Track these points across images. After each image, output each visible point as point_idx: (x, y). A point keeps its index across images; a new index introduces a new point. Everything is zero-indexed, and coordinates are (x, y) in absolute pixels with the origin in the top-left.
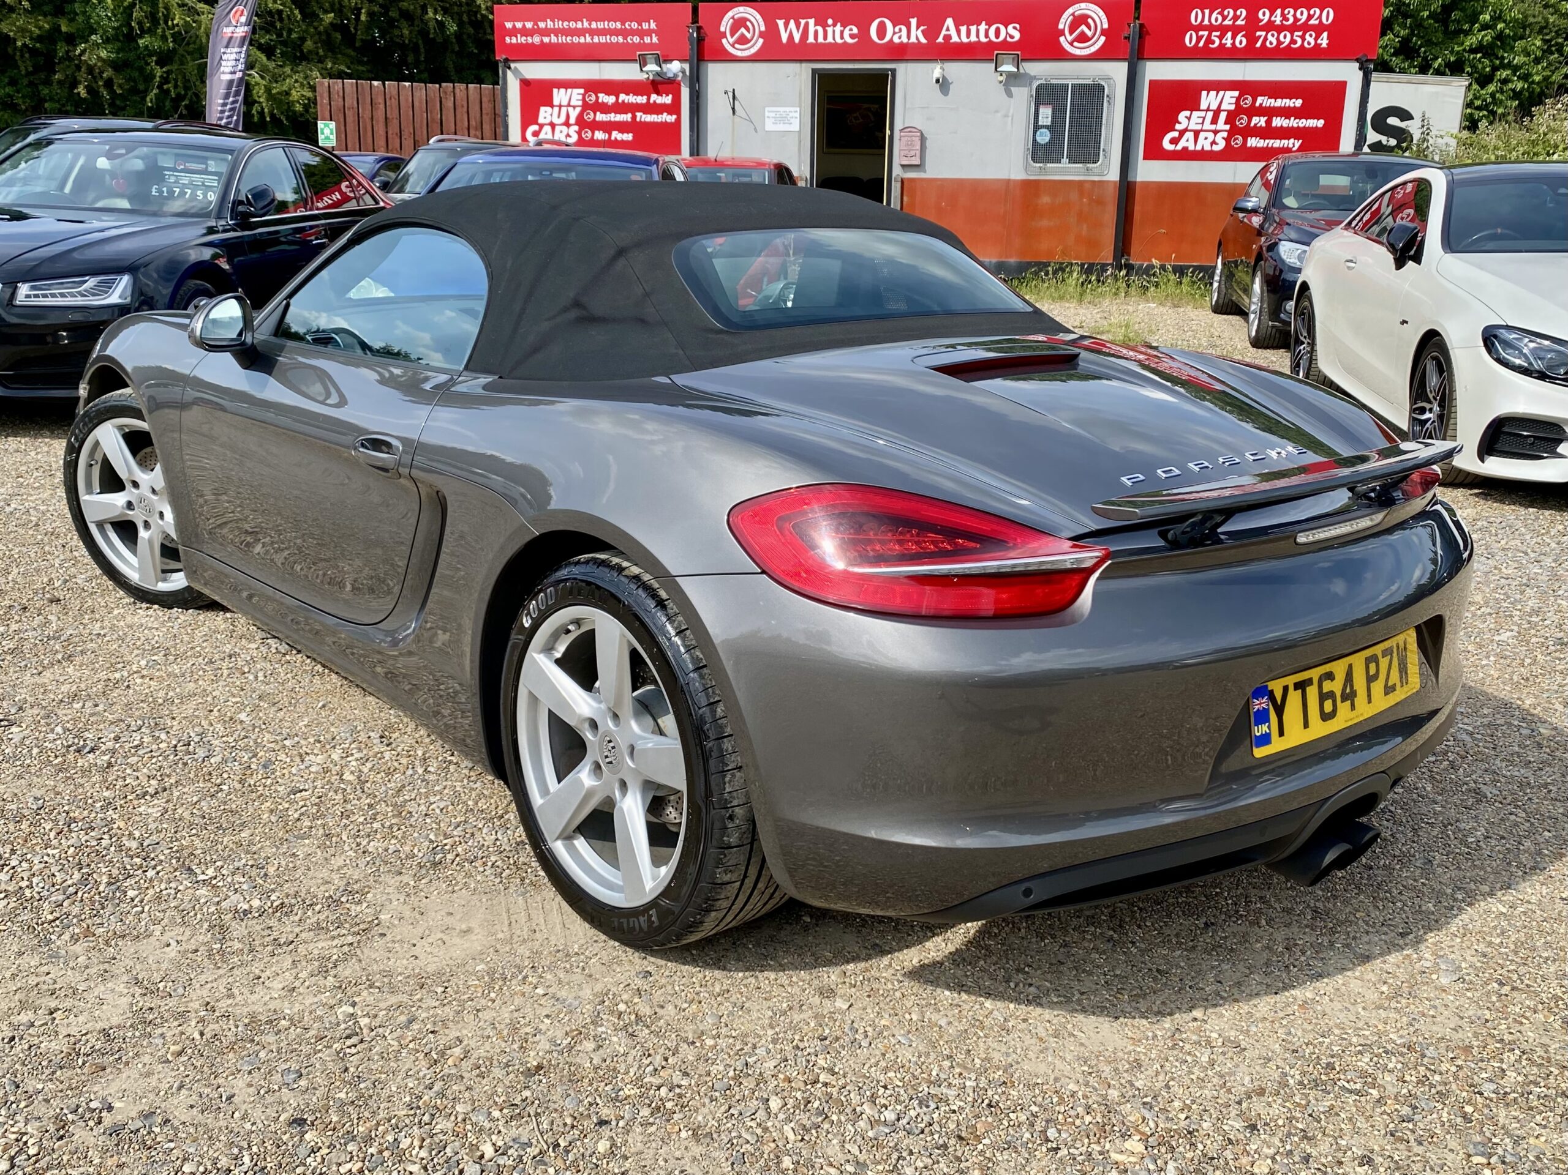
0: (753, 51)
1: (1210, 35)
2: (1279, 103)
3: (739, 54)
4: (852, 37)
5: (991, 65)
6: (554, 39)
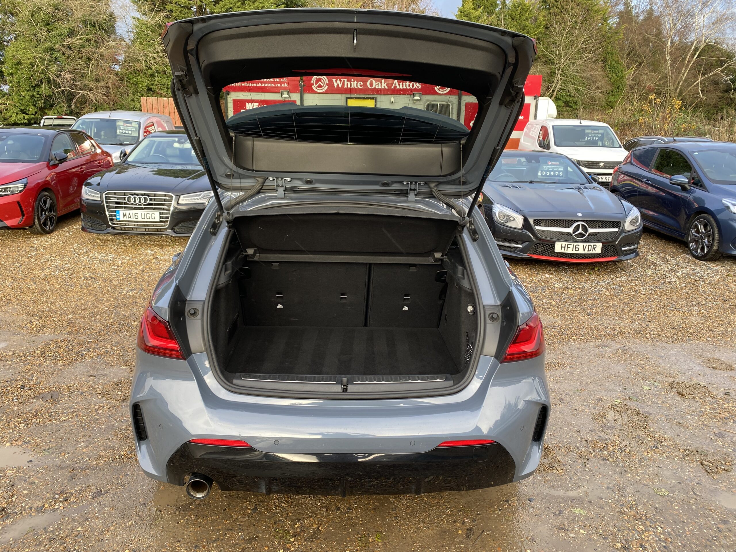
0: (324, 90)
3: (319, 91)
4: (361, 86)
5: (412, 96)
6: (247, 84)
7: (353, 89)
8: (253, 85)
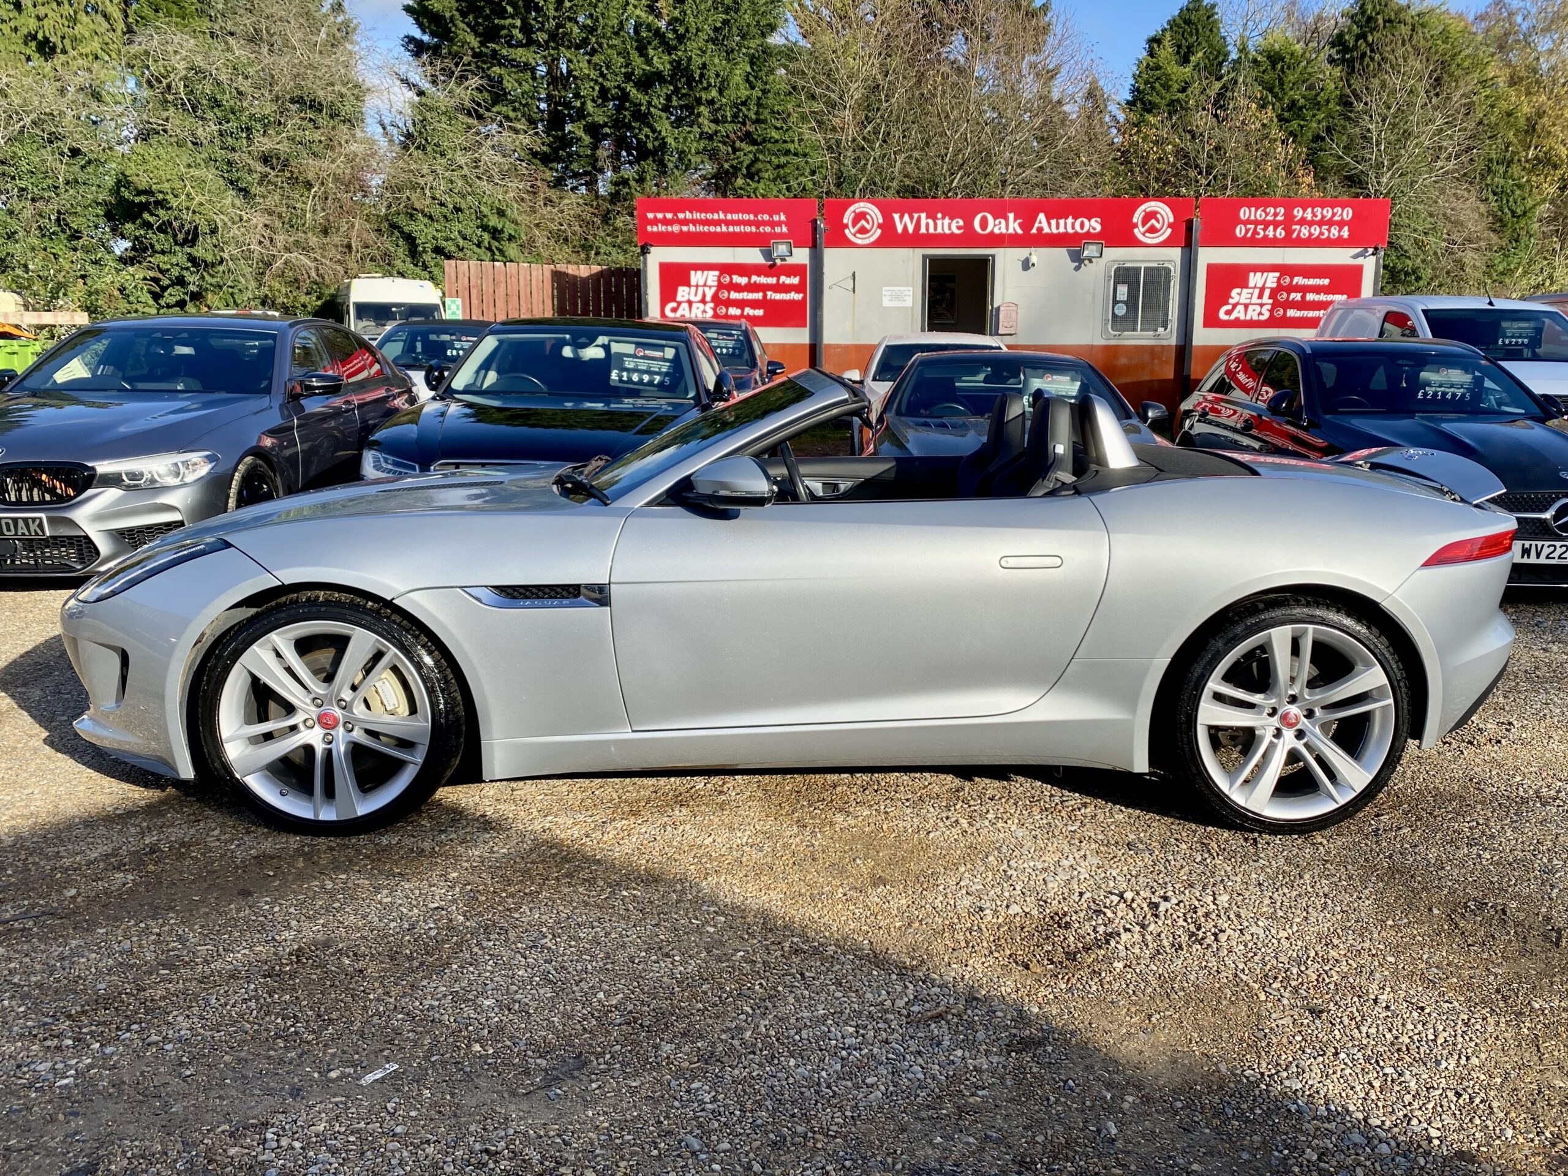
0: (872, 239)
1: (1255, 229)
2: (1312, 282)
3: (859, 242)
5: (1079, 251)
6: (692, 228)
7: (939, 235)
8: (706, 228)
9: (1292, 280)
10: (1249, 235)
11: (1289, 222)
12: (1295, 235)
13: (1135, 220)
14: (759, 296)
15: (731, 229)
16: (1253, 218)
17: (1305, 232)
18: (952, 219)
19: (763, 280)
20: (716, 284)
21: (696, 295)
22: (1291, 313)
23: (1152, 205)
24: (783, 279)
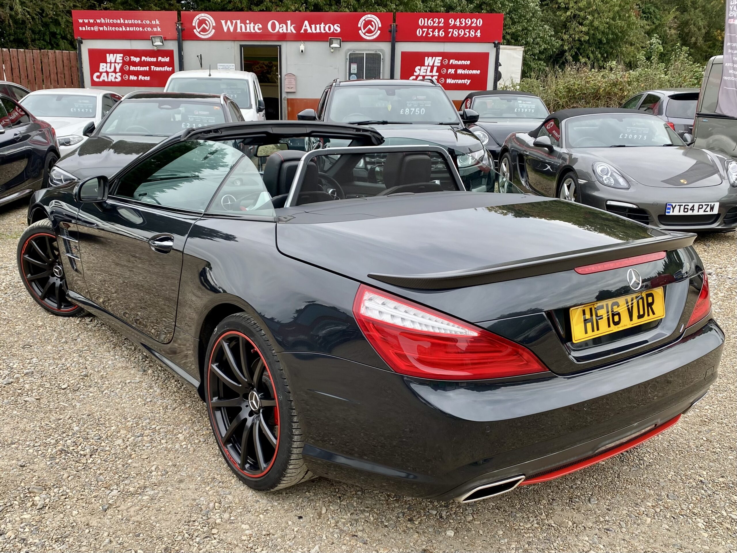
0: (210, 36)
1: (428, 31)
2: (460, 63)
3: (203, 37)
4: (259, 29)
5: (327, 44)
6: (105, 28)
7: (248, 32)
8: (113, 28)
9: (449, 62)
10: (424, 35)
11: (447, 27)
12: (450, 35)
13: (359, 26)
14: (147, 68)
15: (128, 29)
16: (426, 24)
17: (456, 33)
18: (255, 24)
19: (148, 59)
20: (121, 61)
21: (110, 68)
22: (449, 81)
23: (369, 17)
24: (160, 58)
